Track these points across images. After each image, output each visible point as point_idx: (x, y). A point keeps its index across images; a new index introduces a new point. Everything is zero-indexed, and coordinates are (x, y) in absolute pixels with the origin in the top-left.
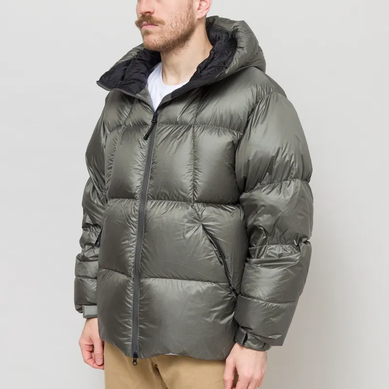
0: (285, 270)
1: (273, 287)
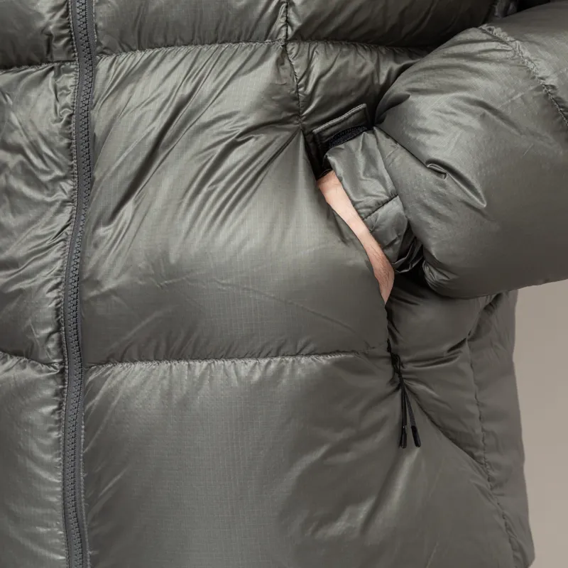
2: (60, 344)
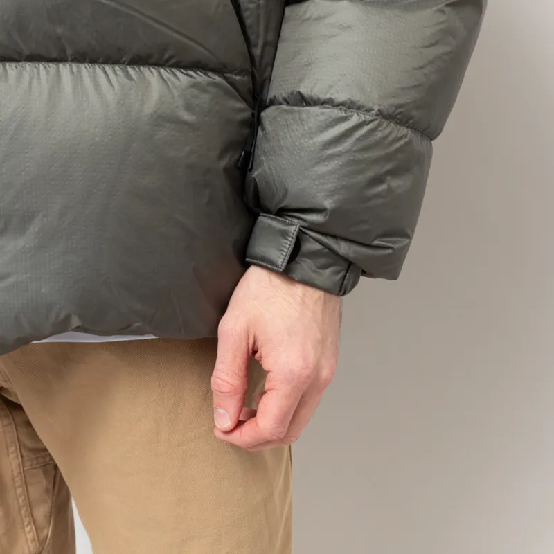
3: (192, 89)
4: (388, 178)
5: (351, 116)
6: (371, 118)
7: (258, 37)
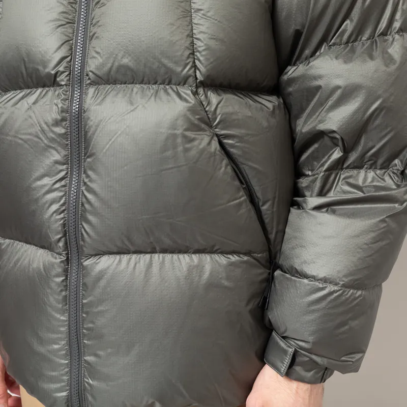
0: (383, 221)
1: (359, 256)
2: (66, 243)
3: (230, 267)
4: (350, 322)
5: (326, 287)
6: (338, 289)
7: (272, 228)
